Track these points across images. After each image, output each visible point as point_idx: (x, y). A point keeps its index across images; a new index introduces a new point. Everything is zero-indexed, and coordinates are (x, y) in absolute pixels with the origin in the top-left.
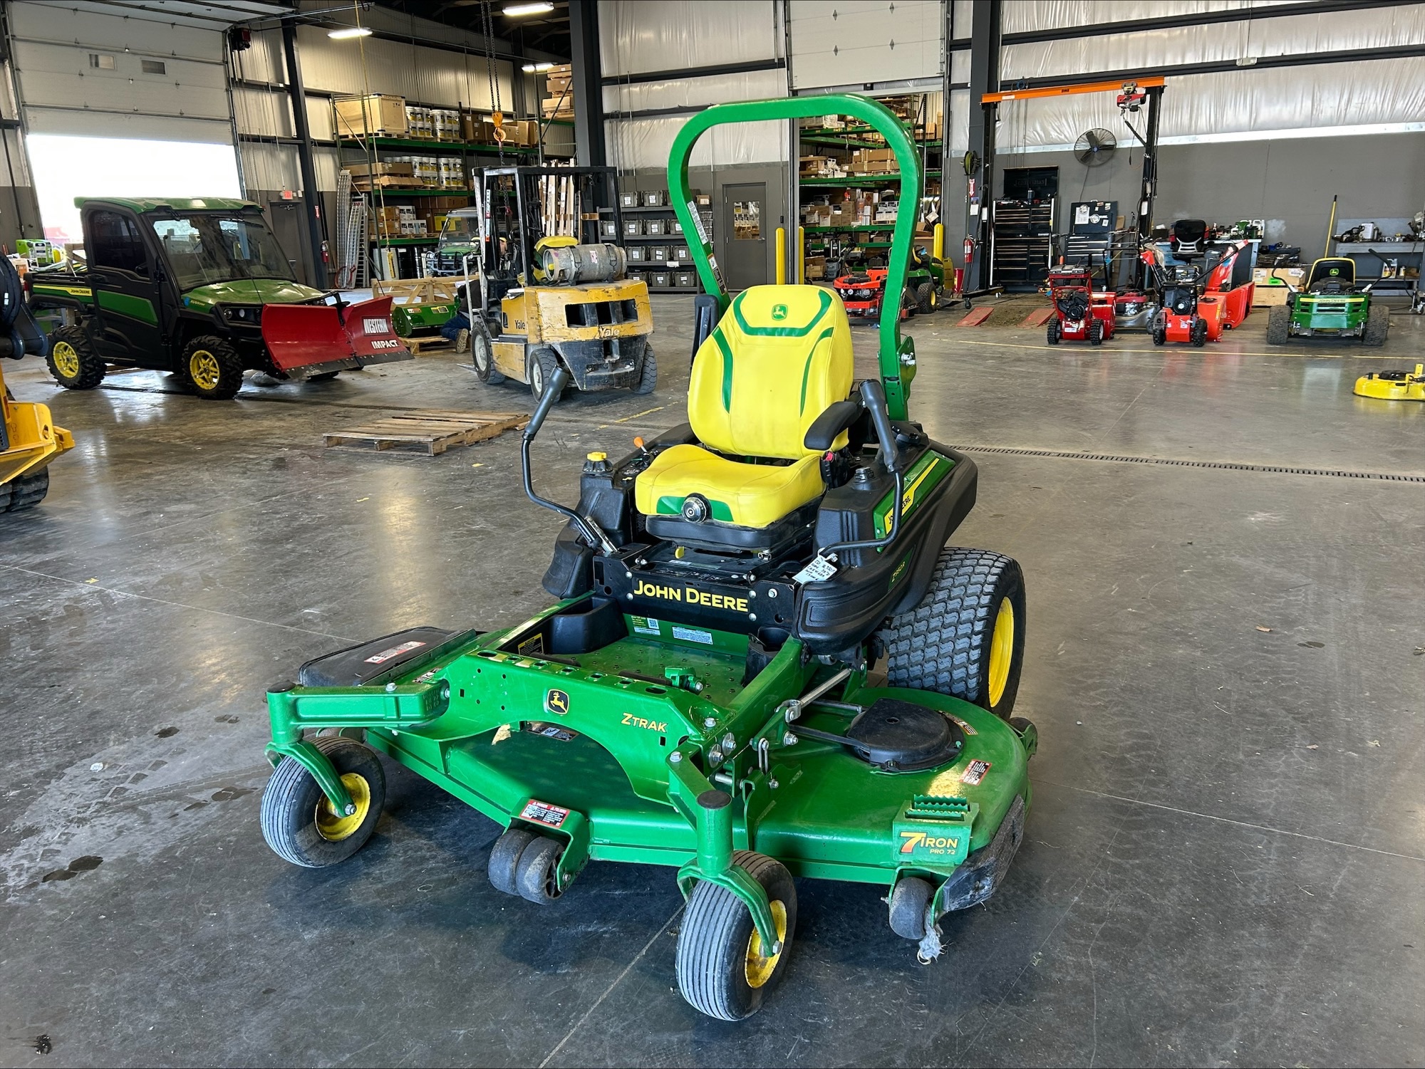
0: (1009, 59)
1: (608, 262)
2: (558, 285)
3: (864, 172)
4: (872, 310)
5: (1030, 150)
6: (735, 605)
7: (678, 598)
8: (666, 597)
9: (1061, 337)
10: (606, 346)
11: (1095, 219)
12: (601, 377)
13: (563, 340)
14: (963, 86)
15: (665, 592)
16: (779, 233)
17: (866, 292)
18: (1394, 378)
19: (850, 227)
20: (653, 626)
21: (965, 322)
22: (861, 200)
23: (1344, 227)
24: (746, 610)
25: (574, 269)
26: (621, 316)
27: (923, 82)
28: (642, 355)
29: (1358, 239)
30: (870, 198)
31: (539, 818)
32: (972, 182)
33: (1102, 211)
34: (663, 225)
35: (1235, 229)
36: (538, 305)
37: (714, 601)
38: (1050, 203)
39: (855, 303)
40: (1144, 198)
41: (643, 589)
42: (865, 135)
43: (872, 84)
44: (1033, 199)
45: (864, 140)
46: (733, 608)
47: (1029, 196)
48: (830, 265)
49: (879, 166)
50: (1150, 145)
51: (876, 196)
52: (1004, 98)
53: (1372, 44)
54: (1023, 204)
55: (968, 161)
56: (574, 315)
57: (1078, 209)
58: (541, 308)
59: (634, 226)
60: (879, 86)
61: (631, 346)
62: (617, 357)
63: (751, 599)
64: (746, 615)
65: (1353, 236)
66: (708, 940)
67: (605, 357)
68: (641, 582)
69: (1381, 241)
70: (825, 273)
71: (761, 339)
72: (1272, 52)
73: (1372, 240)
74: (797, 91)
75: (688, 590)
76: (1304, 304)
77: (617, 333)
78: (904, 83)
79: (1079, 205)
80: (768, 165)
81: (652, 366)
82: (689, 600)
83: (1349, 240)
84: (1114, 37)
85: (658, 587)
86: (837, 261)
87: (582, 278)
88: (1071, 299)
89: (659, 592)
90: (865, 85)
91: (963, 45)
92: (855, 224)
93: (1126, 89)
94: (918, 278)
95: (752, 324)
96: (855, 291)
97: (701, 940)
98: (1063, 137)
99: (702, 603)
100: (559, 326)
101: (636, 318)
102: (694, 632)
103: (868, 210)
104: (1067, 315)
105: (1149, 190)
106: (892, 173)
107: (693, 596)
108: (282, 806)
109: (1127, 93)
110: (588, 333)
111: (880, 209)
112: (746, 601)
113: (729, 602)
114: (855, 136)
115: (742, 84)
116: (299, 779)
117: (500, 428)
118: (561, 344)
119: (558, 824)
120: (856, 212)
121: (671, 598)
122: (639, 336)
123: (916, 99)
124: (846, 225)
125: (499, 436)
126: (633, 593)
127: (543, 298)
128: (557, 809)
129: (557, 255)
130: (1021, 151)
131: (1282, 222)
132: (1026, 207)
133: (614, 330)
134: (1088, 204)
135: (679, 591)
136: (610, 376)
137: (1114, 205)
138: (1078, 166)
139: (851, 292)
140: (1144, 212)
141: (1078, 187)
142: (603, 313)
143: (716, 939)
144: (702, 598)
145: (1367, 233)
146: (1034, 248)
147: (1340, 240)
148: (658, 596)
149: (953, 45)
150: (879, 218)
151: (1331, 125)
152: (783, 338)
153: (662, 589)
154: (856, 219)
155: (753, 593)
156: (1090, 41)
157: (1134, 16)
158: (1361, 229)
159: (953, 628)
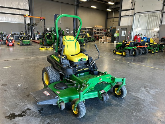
8: (81, 70)
20: (78, 75)
31: (103, 92)
63: (89, 68)
76: (24, 41)
95: (67, 40)
99: (84, 70)
126: (77, 71)
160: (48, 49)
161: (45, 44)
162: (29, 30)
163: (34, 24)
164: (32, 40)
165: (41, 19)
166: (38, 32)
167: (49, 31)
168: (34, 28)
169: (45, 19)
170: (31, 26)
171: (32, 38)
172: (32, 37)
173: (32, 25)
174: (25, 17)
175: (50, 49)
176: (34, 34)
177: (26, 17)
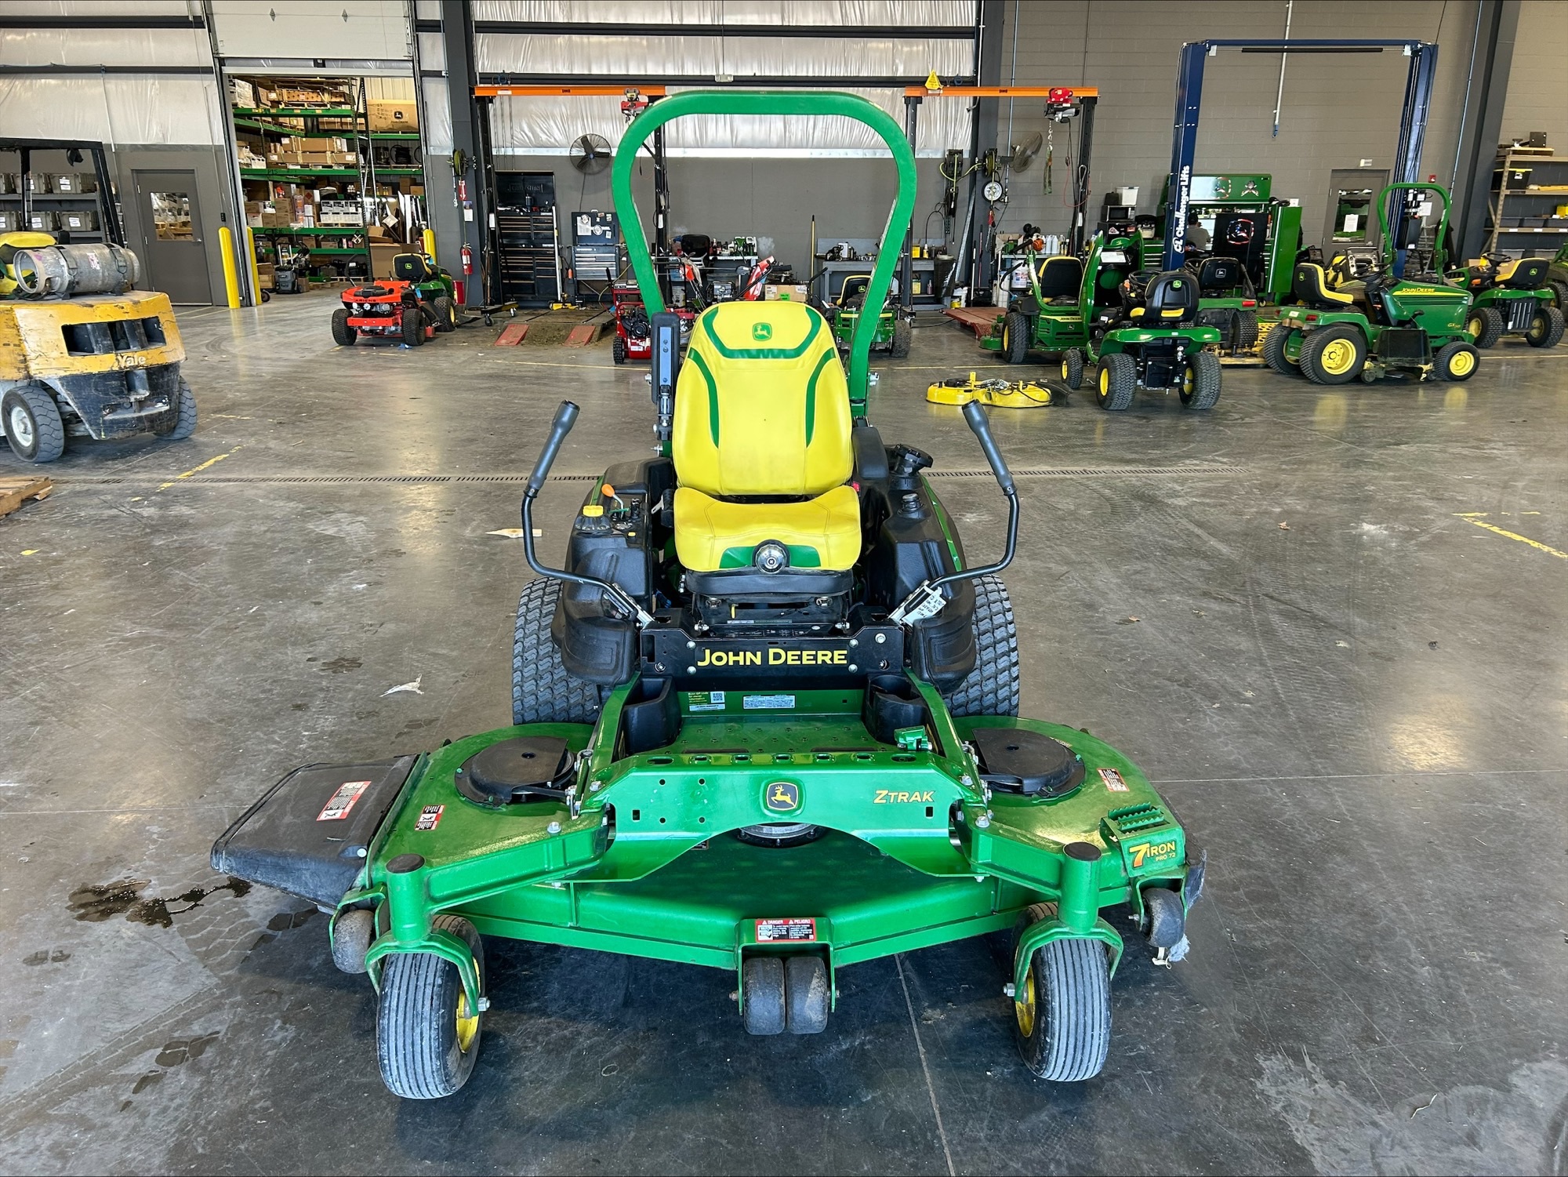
0: (485, 49)
1: (115, 267)
2: (42, 299)
3: (297, 164)
4: (393, 328)
5: (519, 152)
6: (832, 659)
7: (758, 661)
8: (742, 663)
9: (627, 356)
10: (125, 378)
11: (598, 230)
12: (125, 421)
13: (63, 374)
14: (437, 74)
15: (740, 658)
16: (223, 234)
17: (386, 308)
18: (960, 386)
19: (290, 229)
20: (718, 699)
21: (503, 341)
22: (299, 198)
23: (823, 248)
24: (845, 662)
25: (67, 278)
26: (144, 338)
27: (388, 64)
28: (176, 389)
29: (839, 257)
30: (310, 196)
31: (781, 937)
32: (463, 184)
33: (603, 223)
34: (50, 218)
35: (732, 245)
36: (17, 327)
37: (805, 657)
38: (551, 211)
39: (374, 321)
40: (659, 211)
41: (710, 659)
42: (281, 120)
43: (324, 60)
44: (531, 206)
45: (281, 125)
46: (829, 662)
47: (528, 203)
48: (283, 274)
49: (313, 159)
50: (658, 157)
51: (317, 193)
52: (500, 92)
53: (829, 72)
54: (521, 211)
55: (457, 161)
56: (75, 339)
57: (579, 218)
58: (22, 332)
59: (39, 220)
60: (333, 63)
61: (161, 378)
62: (144, 393)
63: (852, 650)
64: (845, 667)
65: (835, 254)
66: (1089, 998)
67: (129, 394)
68: (708, 652)
69: (857, 260)
70: (276, 282)
71: (743, 363)
72: (747, 71)
73: (849, 259)
74: (224, 59)
75: (771, 651)
76: (845, 319)
77: (143, 362)
78: (364, 64)
79: (580, 214)
80: (194, 148)
81: (188, 403)
82: (772, 662)
83: (833, 259)
84: (595, 39)
85: (731, 654)
86: (290, 269)
87: (78, 289)
88: (634, 315)
89: (732, 658)
90: (315, 60)
91: (431, 26)
92: (295, 226)
93: (629, 95)
94: (430, 291)
95: (730, 345)
96: (372, 305)
97: (1081, 1002)
98: (553, 140)
99: (790, 662)
100: (56, 354)
101: (163, 341)
102: (772, 698)
103: (309, 209)
104: (630, 333)
105: (663, 203)
106: (335, 168)
107: (777, 656)
108: (426, 1024)
109: (631, 100)
110: (101, 362)
111: (324, 209)
112: (845, 652)
113: (824, 657)
114: (270, 119)
115: (145, 44)
116: (439, 981)
117: (19, 499)
118: (61, 379)
119: (811, 937)
120: (294, 211)
121: (748, 663)
122: (171, 365)
123: (354, 82)
124: (284, 226)
125: (18, 510)
126: (695, 665)
127: (25, 316)
128: (797, 921)
129: (40, 258)
130: (509, 152)
131: (771, 240)
132: (526, 214)
133: (137, 358)
134: (589, 214)
135: (759, 654)
136: (139, 419)
137: (614, 215)
138: (572, 172)
139: (367, 307)
140: (661, 226)
141: (576, 195)
142: (117, 335)
143: (1096, 996)
144: (791, 658)
145: (845, 254)
146: (538, 259)
147: (824, 258)
148: (731, 663)
149: (421, 26)
150: (324, 219)
151: (802, 147)
152: (770, 360)
153: (736, 654)
154: (296, 220)
155: (854, 642)
156: (570, 39)
157: (612, 19)
158: (840, 249)
159: (991, 649)
160: (998, 400)
161: (1019, 351)
162: (952, 213)
163: (1005, 161)
164: (968, 303)
165: (1052, 109)
166: (1029, 231)
167: (1142, 220)
168: (993, 192)
169: (1090, 103)
170: (974, 173)
171: (962, 292)
172: (967, 283)
173: (984, 169)
174: (913, 102)
175: (1017, 399)
176: (994, 246)
177: (919, 100)
